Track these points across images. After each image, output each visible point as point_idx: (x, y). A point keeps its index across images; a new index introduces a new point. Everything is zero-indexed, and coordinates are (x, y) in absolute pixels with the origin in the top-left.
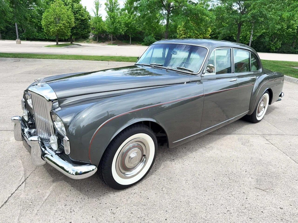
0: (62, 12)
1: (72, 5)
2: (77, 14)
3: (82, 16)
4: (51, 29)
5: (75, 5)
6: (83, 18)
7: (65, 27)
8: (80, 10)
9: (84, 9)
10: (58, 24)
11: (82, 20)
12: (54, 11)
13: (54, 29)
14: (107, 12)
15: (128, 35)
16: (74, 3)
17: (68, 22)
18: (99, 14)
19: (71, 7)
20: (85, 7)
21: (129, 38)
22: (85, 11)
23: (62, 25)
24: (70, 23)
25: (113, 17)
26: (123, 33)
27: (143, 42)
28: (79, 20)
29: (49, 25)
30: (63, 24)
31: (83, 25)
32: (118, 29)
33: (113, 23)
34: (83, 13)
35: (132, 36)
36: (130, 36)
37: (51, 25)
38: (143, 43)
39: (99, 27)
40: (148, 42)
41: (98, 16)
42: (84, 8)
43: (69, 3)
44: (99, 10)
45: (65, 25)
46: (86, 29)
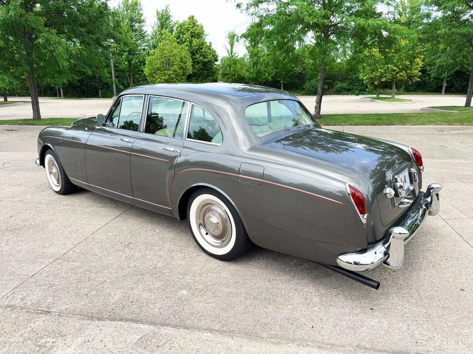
0: (173, 53)
1: (191, 42)
2: (198, 54)
3: (204, 57)
4: (156, 79)
5: (194, 41)
6: (205, 59)
7: (177, 76)
8: (202, 49)
9: (208, 46)
10: (166, 72)
11: (205, 64)
12: (162, 52)
13: (161, 79)
14: (247, 48)
15: (279, 81)
16: (193, 38)
17: (182, 67)
18: (234, 52)
19: (189, 44)
20: (210, 43)
21: (281, 85)
22: (210, 49)
23: (172, 72)
24: (185, 69)
25: (256, 55)
26: (270, 79)
27: (303, 89)
28: (200, 63)
29: (154, 73)
30: (174, 71)
31: (206, 70)
32: (262, 73)
33: (255, 64)
34: (205, 52)
35: (286, 82)
36: (282, 82)
37: (156, 74)
38: (302, 91)
39: (234, 72)
40: (311, 89)
41: (233, 54)
42: (208, 44)
43: (186, 39)
44: (234, 46)
45: (177, 72)
46: (211, 76)
